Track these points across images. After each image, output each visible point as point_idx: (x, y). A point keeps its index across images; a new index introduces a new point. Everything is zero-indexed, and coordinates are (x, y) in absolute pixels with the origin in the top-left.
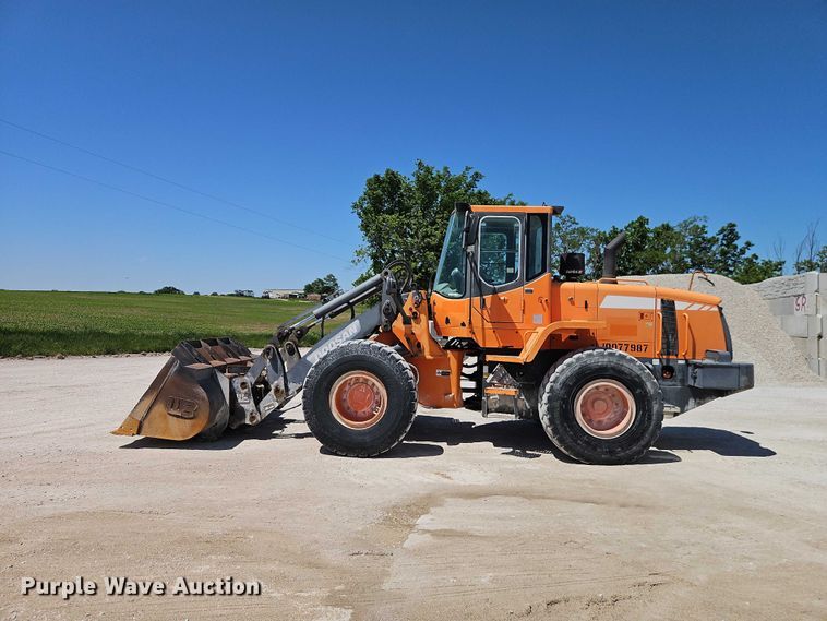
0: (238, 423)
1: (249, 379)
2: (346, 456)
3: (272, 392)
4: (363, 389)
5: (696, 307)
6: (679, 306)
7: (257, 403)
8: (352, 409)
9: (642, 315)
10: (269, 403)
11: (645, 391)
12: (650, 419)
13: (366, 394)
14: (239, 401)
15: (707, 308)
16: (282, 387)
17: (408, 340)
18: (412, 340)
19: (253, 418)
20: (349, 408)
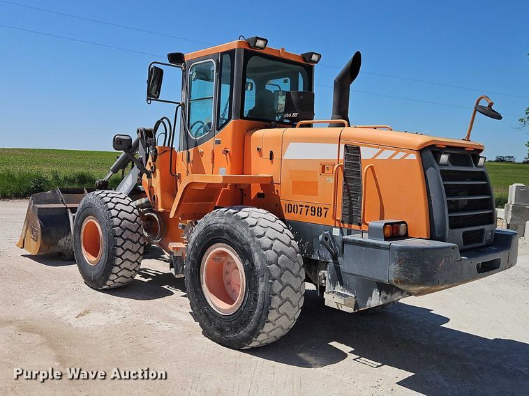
5: (386, 154)
6: (366, 154)
9: (324, 167)
11: (253, 264)
12: (256, 300)
15: (400, 155)
17: (150, 192)
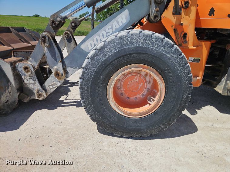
0: (29, 99)
1: (32, 63)
2: (121, 137)
3: (53, 75)
4: (137, 78)
7: (42, 83)
8: (125, 96)
10: (52, 83)
13: (138, 83)
14: (26, 81)
16: (61, 71)
17: (175, 30)
18: (179, 31)
19: (40, 95)
20: (122, 94)
